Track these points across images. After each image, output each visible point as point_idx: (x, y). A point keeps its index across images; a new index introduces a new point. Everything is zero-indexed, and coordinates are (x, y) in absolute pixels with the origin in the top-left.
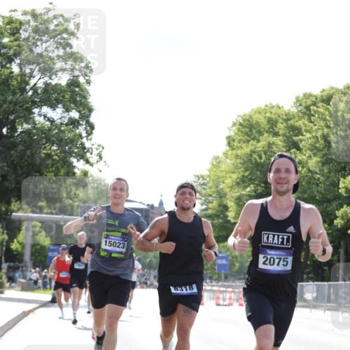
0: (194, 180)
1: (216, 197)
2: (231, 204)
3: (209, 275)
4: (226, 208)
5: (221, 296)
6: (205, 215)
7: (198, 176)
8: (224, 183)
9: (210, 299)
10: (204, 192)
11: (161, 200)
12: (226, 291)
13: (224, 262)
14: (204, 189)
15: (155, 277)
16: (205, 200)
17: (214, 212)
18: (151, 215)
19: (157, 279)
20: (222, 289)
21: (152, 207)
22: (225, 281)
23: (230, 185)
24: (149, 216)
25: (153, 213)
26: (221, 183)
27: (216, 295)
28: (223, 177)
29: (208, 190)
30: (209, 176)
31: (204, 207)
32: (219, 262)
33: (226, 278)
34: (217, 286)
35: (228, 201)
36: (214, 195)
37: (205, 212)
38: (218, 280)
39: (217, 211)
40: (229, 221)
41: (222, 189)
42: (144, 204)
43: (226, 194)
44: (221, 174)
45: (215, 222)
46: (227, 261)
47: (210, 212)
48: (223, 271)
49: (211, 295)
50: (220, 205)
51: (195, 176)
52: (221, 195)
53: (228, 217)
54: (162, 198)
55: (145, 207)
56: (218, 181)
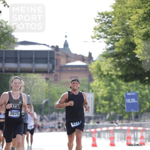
0: (99, 18)
1: (122, 35)
2: (138, 41)
3: (119, 115)
4: (133, 46)
5: (132, 136)
6: (112, 53)
7: (102, 14)
8: (130, 19)
9: (121, 139)
10: (109, 30)
11: (66, 41)
12: (136, 131)
13: (133, 101)
14: (110, 27)
15: (64, 119)
16: (111, 38)
17: (121, 50)
18: (56, 57)
19: (65, 120)
20: (132, 128)
21: (57, 48)
22: (135, 120)
23: (136, 21)
24: (54, 59)
25: (58, 55)
26: (128, 20)
27: (127, 134)
28: (129, 13)
29: (113, 28)
30: (114, 13)
31: (110, 46)
32: (128, 101)
33: (137, 117)
34: (127, 126)
35: (135, 38)
36: (120, 33)
37: (112, 51)
38: (129, 119)
39: (124, 50)
40: (137, 59)
41: (128, 26)
42: (48, 46)
43: (132, 31)
44: (126, 11)
45: (122, 60)
46: (136, 100)
47: (116, 50)
48: (132, 110)
49: (121, 134)
50: (126, 43)
51: (99, 14)
52: (127, 32)
53: (136, 54)
54: (66, 39)
55: (49, 49)
56: (123, 17)
